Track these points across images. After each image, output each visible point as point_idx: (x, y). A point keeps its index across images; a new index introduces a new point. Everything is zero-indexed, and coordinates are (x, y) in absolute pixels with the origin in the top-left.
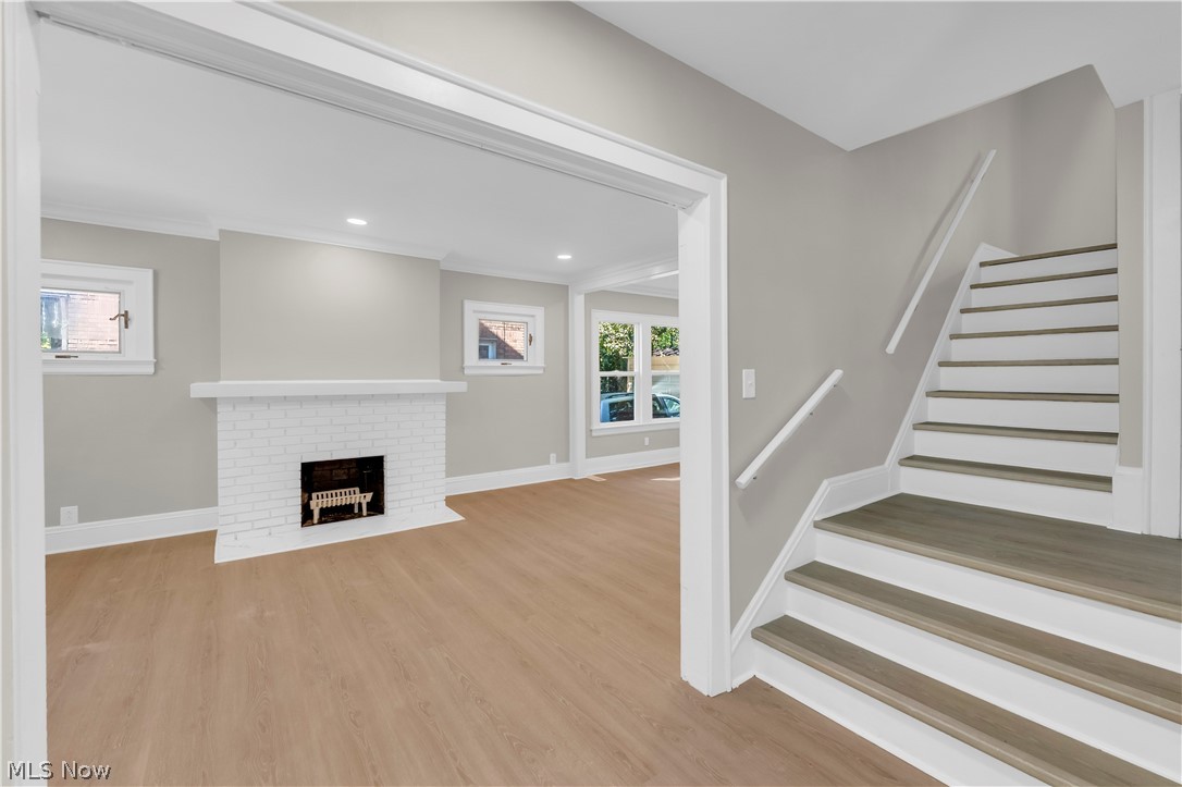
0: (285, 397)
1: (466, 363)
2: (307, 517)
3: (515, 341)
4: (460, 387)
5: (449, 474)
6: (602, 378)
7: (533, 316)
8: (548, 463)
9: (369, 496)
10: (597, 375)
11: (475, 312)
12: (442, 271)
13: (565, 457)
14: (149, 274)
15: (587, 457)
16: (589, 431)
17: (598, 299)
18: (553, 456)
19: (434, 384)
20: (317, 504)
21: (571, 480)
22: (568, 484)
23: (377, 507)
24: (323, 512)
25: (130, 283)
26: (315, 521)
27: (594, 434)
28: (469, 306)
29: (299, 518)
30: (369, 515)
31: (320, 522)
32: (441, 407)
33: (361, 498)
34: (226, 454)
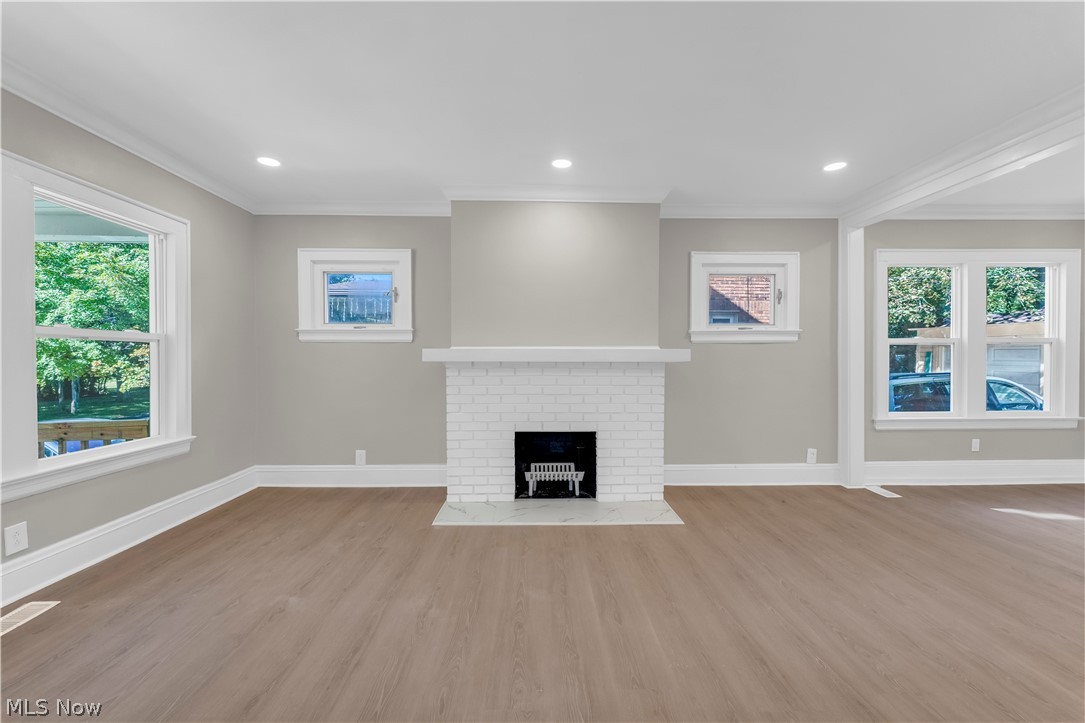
0: (501, 363)
1: (694, 328)
2: (521, 489)
3: (761, 312)
4: (682, 355)
5: (669, 458)
6: (891, 346)
7: (783, 265)
8: (804, 460)
9: (581, 475)
10: (884, 343)
11: (704, 265)
12: (662, 220)
13: (830, 454)
14: (408, 253)
15: (866, 460)
16: (870, 422)
17: (885, 232)
18: (812, 452)
19: (651, 351)
20: (535, 475)
21: (840, 488)
22: (836, 493)
23: (589, 489)
24: (541, 484)
25: (398, 262)
26: (531, 494)
27: (878, 427)
28: (698, 259)
29: (512, 489)
30: (581, 496)
31: (534, 496)
32: (659, 380)
33: (575, 477)
34: (453, 417)
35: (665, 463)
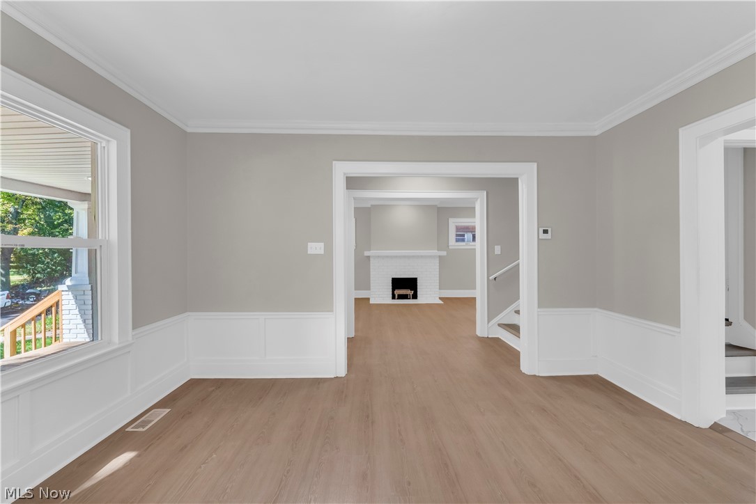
0: (388, 256)
1: (450, 244)
2: (393, 297)
4: (444, 253)
9: (413, 292)
11: (453, 222)
12: (438, 207)
19: (435, 252)
20: (397, 292)
23: (415, 296)
24: (399, 295)
28: (451, 220)
29: (391, 296)
30: (412, 298)
31: (397, 298)
32: (437, 261)
33: (410, 293)
34: (372, 273)
35: (440, 289)
